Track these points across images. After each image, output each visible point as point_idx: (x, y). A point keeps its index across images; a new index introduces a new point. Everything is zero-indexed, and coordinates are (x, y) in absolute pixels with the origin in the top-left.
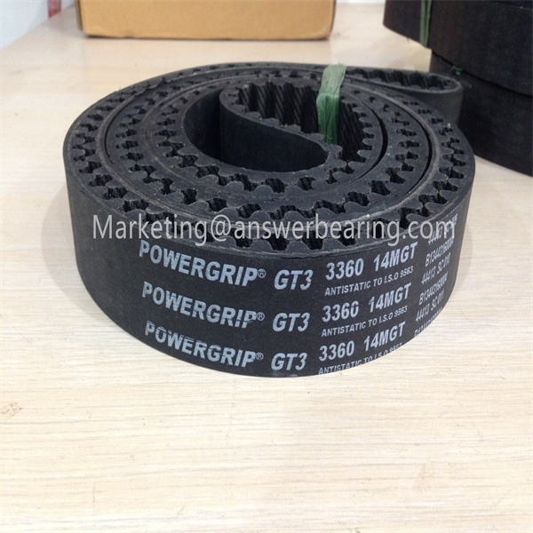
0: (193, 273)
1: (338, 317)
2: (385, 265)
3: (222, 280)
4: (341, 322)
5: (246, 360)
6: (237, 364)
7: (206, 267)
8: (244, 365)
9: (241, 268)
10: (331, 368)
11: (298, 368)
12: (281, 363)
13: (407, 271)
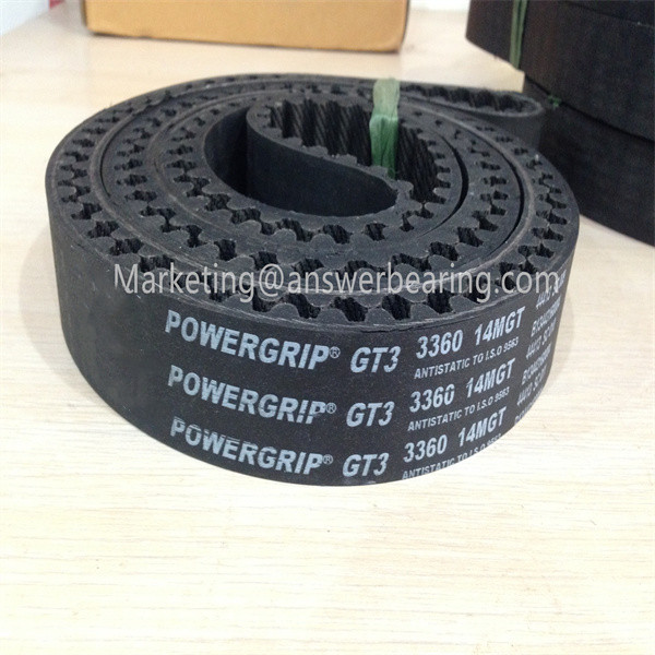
0: (241, 354)
1: (429, 405)
2: (487, 337)
3: (281, 362)
4: (433, 412)
5: (310, 465)
6: (298, 470)
7: (259, 345)
8: (307, 471)
9: (308, 347)
10: (418, 470)
11: (376, 472)
12: (356, 467)
13: (512, 344)
